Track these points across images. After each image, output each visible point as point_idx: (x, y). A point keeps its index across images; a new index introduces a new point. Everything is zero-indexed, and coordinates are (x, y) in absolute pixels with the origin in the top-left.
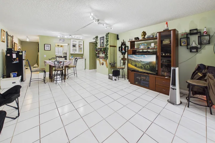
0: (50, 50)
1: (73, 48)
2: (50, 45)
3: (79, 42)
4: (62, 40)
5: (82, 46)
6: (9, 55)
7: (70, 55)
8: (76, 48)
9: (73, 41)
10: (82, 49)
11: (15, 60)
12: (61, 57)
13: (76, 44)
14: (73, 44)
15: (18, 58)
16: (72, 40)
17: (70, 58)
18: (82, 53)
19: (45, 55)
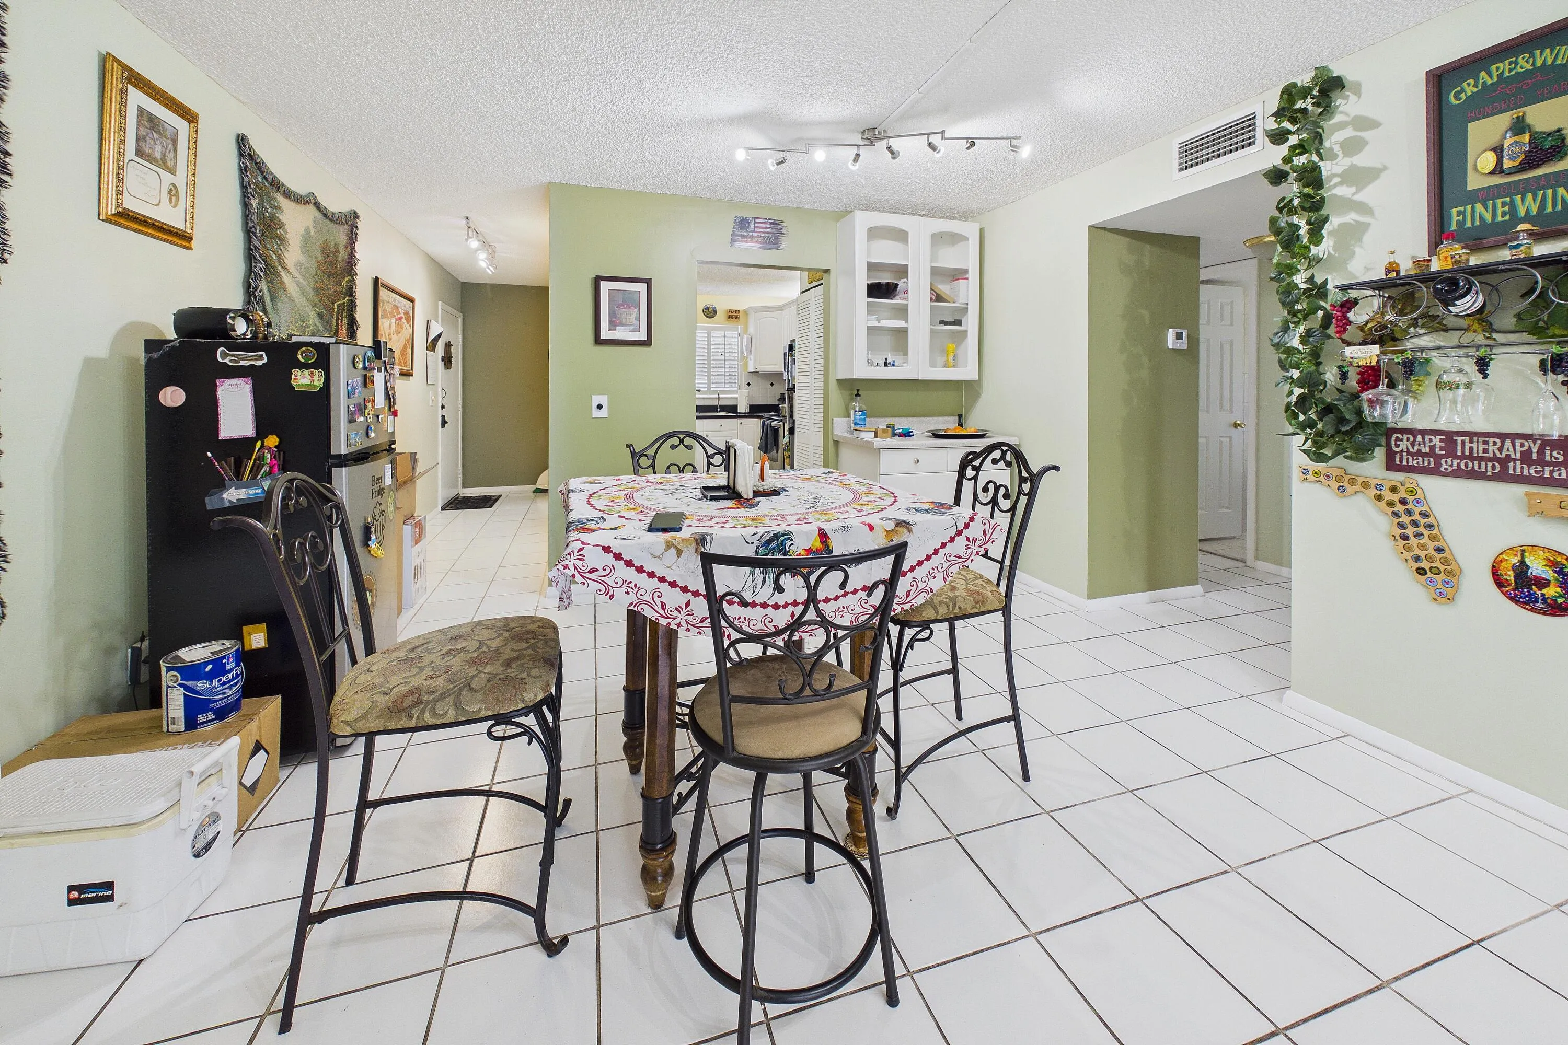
0: (647, 343)
1: (870, 309)
2: (643, 287)
3: (939, 239)
4: (764, 230)
5: (967, 292)
6: (173, 396)
7: (836, 396)
8: (903, 312)
9: (874, 233)
10: (971, 323)
11: (238, 474)
12: (731, 411)
13: (903, 271)
14: (872, 267)
15: (272, 441)
16: (863, 220)
17: (841, 427)
18: (967, 372)
19: (603, 399)
